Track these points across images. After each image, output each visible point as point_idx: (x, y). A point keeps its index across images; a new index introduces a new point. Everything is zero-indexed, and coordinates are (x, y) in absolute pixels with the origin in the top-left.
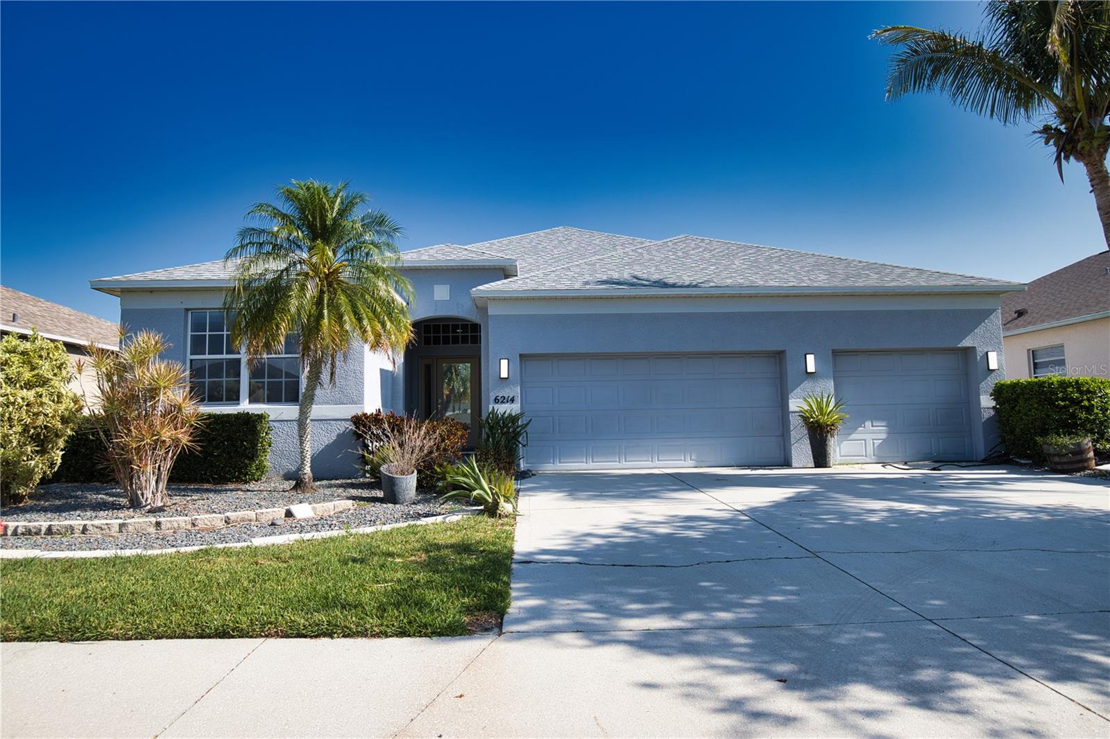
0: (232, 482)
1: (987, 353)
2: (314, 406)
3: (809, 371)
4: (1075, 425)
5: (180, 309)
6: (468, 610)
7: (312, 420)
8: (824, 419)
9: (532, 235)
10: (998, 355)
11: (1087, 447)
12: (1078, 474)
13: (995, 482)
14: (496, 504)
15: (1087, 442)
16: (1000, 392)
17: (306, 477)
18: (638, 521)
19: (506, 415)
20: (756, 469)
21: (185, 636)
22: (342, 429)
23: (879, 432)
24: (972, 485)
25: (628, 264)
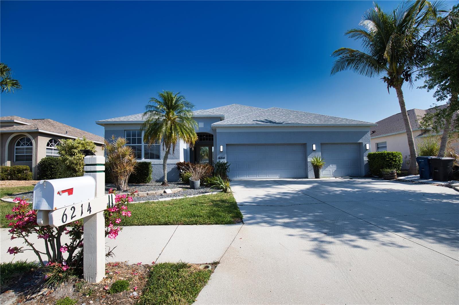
0: (142, 183)
1: (366, 144)
2: (168, 160)
3: (314, 149)
4: (391, 166)
5: (123, 130)
6: (232, 217)
7: (167, 164)
8: (318, 164)
9: (226, 107)
10: (369, 145)
11: (395, 172)
12: (392, 180)
13: (369, 182)
14: (226, 189)
15: (395, 171)
16: (370, 156)
17: (166, 181)
18: (269, 194)
19: (223, 163)
20: (298, 179)
21: (155, 224)
22: (173, 167)
23: (334, 168)
24: (362, 183)
25: (258, 116)
